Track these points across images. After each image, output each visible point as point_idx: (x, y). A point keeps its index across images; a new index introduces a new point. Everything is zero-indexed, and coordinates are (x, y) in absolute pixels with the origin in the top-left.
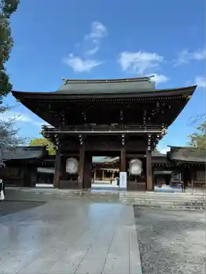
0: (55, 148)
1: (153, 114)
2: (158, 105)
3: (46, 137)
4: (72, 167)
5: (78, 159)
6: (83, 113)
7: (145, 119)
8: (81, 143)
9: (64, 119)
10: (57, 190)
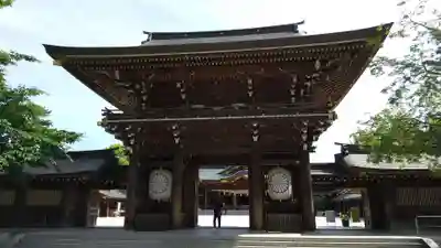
0: (127, 153)
1: (309, 84)
2: (318, 65)
3: (112, 132)
5: (170, 169)
6: (179, 85)
7: (293, 93)
8: (177, 141)
9: (144, 98)
10: (131, 233)
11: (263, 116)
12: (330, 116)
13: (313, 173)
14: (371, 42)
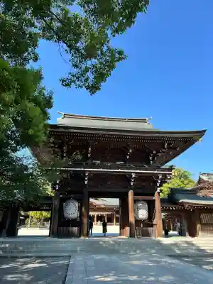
0: (54, 188)
1: (160, 154)
2: (166, 145)
4: (72, 210)
7: (151, 158)
8: (86, 182)
9: (65, 155)
11: (138, 171)
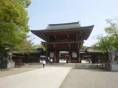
0: (46, 49)
2: (81, 32)
3: (42, 45)
5: (54, 52)
6: (55, 36)
7: (77, 37)
11: (71, 42)
12: (83, 42)
13: (80, 52)
14: (90, 28)
